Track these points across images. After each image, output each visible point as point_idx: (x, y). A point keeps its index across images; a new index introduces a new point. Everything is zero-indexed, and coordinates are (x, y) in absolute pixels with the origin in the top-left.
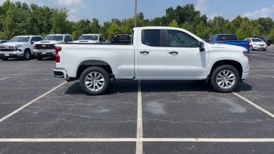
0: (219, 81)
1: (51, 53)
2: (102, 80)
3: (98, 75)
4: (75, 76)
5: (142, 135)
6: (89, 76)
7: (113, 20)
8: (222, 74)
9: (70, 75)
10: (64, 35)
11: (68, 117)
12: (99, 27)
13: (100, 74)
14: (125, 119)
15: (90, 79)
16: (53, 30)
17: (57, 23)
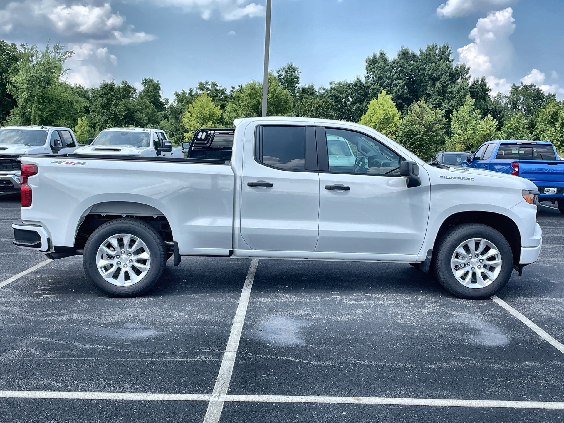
0: (457, 268)
1: (9, 182)
2: (145, 255)
3: (132, 242)
4: (71, 243)
5: (226, 388)
6: (109, 246)
7: (202, 87)
8: (466, 248)
9: (58, 242)
10: (50, 129)
11: (46, 348)
12: (160, 106)
13: (139, 241)
14: (192, 354)
15: (110, 252)
16: (16, 110)
17: (30, 90)
